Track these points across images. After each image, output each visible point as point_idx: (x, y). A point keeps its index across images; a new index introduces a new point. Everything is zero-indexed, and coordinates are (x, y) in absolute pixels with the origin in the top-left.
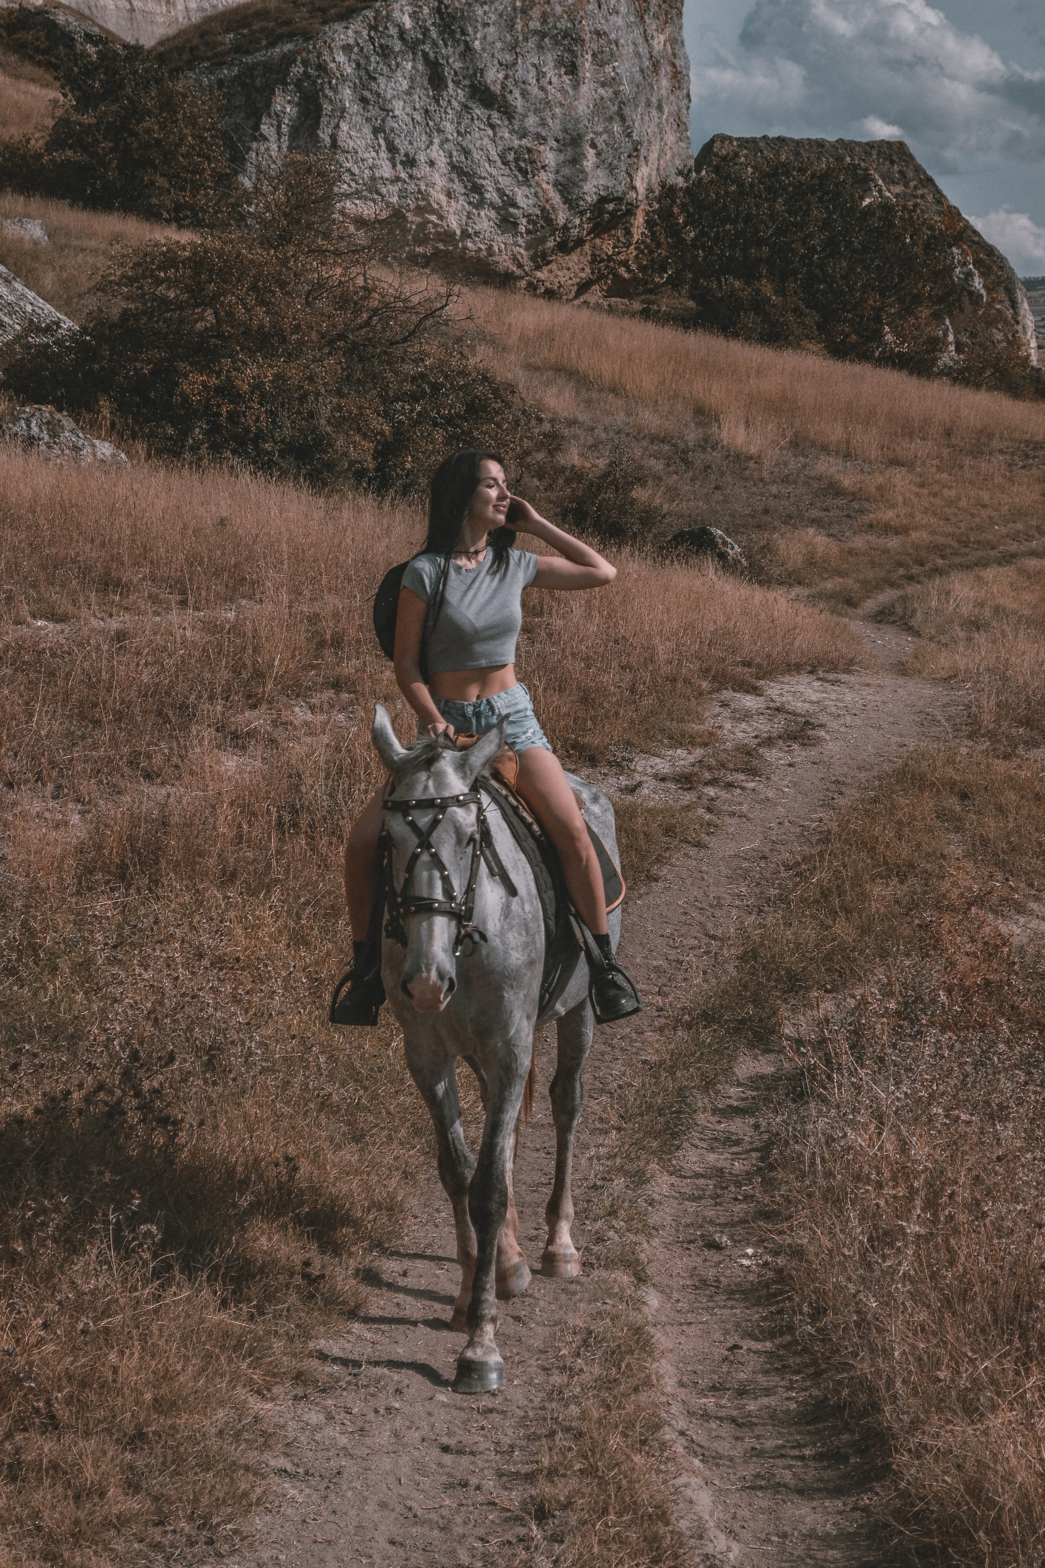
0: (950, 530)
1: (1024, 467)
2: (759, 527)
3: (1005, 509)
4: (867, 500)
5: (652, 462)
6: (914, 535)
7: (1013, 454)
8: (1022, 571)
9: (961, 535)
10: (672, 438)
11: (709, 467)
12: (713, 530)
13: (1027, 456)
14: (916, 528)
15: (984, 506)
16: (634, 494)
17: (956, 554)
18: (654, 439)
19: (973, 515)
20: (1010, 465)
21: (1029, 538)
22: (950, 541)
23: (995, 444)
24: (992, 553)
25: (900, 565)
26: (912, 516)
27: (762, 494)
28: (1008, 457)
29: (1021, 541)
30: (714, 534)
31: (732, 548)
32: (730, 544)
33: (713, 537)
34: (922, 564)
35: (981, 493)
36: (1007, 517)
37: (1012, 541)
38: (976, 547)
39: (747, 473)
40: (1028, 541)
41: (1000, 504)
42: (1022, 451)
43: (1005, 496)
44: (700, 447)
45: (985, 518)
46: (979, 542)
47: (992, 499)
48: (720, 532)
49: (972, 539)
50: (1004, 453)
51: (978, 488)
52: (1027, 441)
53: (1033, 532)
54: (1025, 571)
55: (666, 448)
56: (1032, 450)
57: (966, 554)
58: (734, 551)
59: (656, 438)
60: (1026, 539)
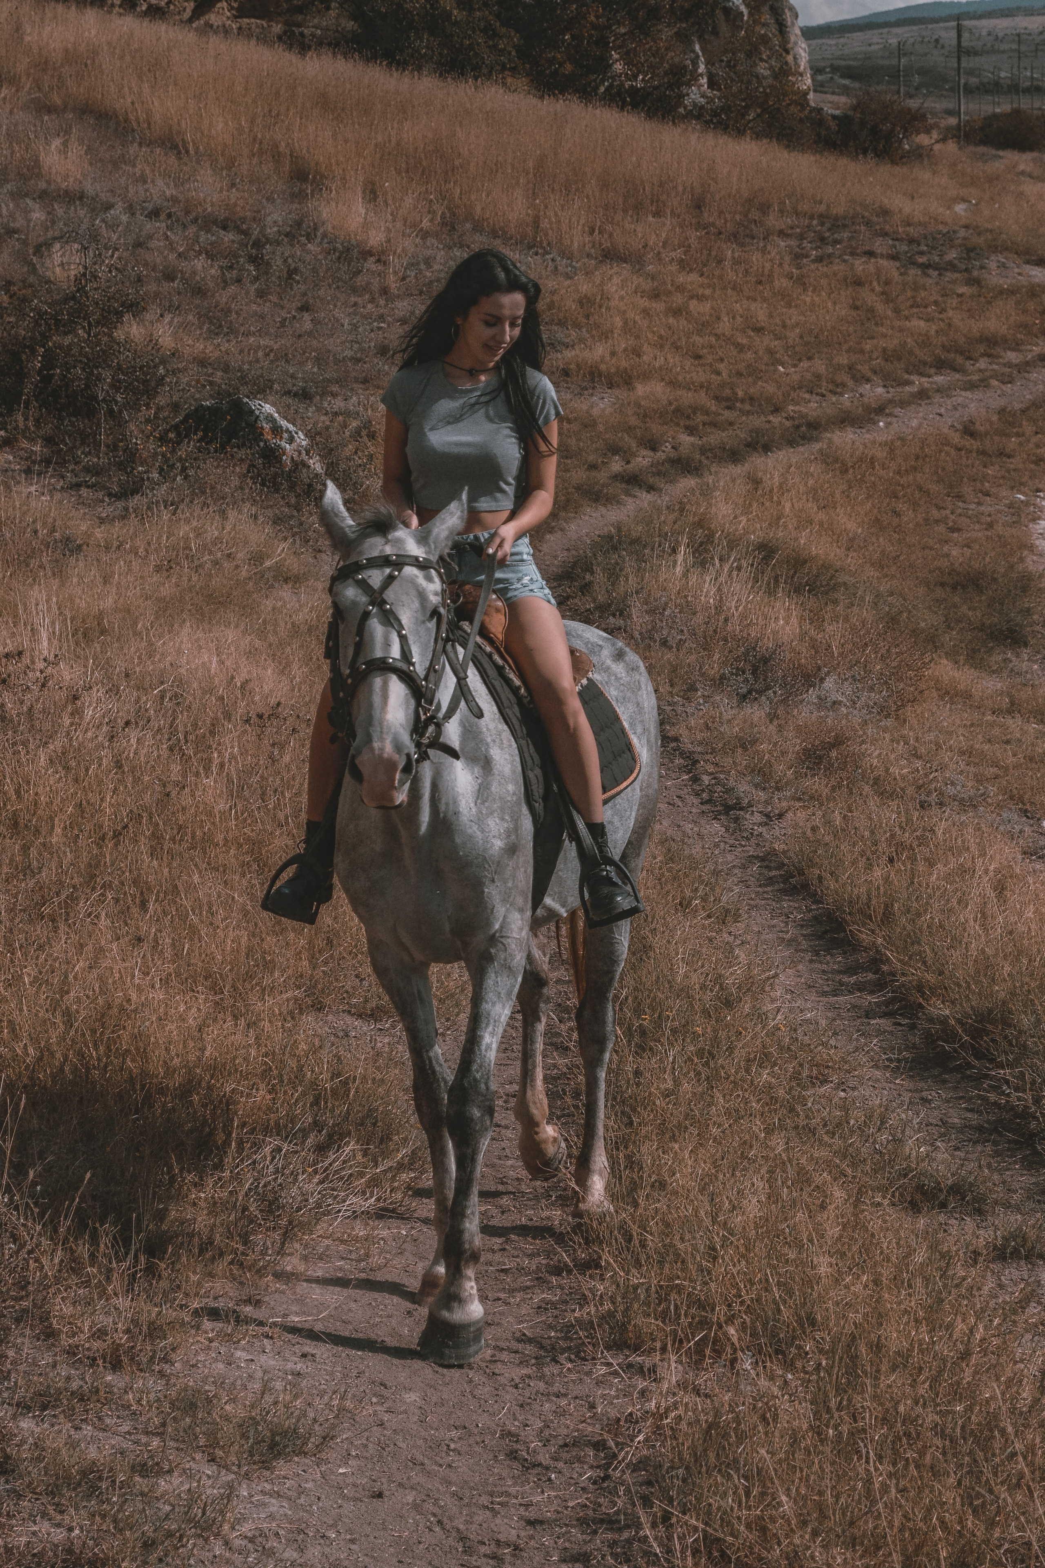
0: (701, 376)
1: (819, 259)
2: (365, 381)
3: (793, 335)
4: (562, 323)
5: (200, 263)
6: (641, 389)
7: (801, 237)
8: (829, 459)
9: (722, 385)
10: (243, 220)
11: (296, 271)
12: (254, 404)
13: (822, 239)
14: (645, 376)
15: (759, 330)
16: (119, 334)
17: (714, 425)
18: (209, 223)
19: (741, 348)
20: (797, 256)
21: (837, 388)
22: (703, 398)
23: (773, 221)
24: (775, 420)
25: (615, 450)
26: (637, 352)
27: (381, 318)
28: (793, 243)
29: (823, 396)
30: (257, 412)
31: (291, 440)
32: (287, 431)
33: (253, 418)
34: (654, 449)
35: (753, 306)
36: (797, 349)
37: (807, 396)
38: (747, 407)
39: (360, 280)
40: (834, 393)
41: (784, 326)
42: (815, 232)
43: (793, 311)
44: (287, 235)
45: (761, 353)
46: (752, 399)
47: (771, 316)
48: (268, 408)
49: (740, 394)
50: (787, 236)
51: (748, 298)
52: (821, 216)
53: (843, 377)
54: (836, 460)
55: (229, 237)
56: (829, 230)
57: (731, 424)
58: (294, 445)
59: (215, 222)
60: (831, 391)
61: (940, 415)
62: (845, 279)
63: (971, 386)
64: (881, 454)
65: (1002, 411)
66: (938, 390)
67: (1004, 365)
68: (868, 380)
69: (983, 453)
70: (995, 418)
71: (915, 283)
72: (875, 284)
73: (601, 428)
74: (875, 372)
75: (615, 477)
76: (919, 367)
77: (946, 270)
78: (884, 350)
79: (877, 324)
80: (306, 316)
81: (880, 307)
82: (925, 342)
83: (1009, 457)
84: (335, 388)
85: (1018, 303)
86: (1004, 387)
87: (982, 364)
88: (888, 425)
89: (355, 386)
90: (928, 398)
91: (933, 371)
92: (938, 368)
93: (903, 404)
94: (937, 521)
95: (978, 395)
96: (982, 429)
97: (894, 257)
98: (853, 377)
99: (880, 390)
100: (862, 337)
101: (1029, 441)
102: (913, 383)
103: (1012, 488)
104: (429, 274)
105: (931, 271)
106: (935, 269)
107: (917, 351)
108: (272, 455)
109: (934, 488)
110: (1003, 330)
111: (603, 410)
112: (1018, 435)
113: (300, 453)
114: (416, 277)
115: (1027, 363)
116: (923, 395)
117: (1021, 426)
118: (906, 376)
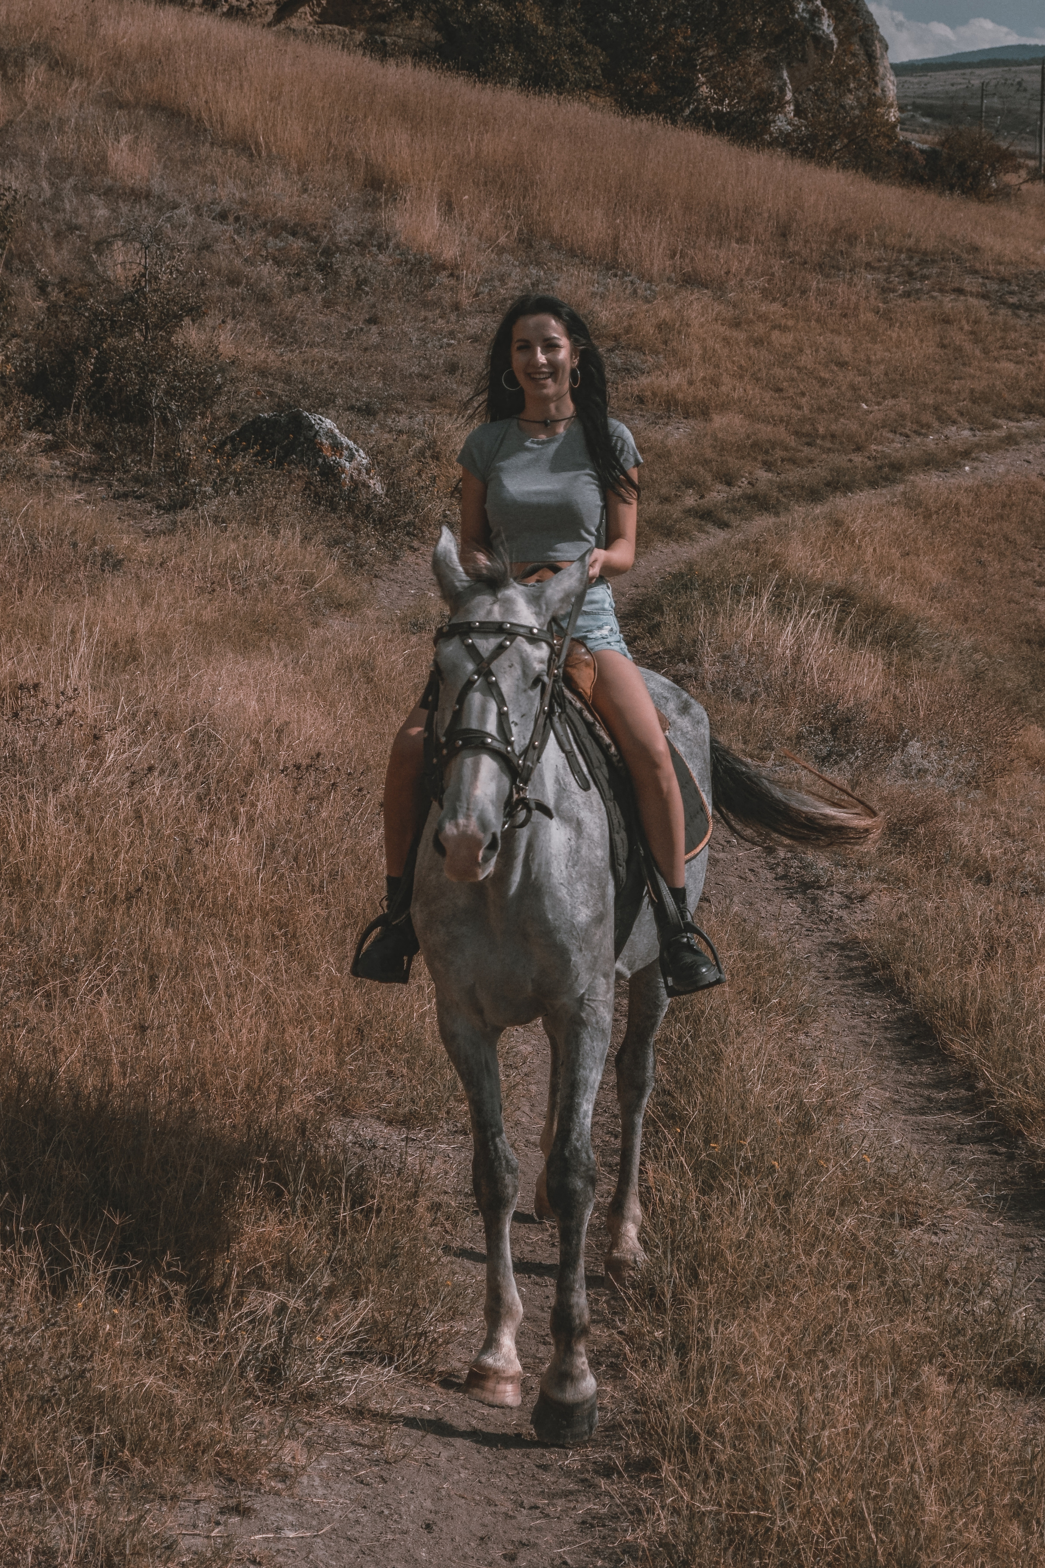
0: (781, 410)
1: (907, 294)
2: (432, 399)
3: (878, 372)
4: (639, 349)
5: (266, 269)
6: (719, 421)
7: (889, 271)
8: (912, 503)
9: (803, 420)
10: (313, 226)
11: (365, 281)
12: (314, 418)
13: (911, 274)
14: (723, 407)
15: (842, 365)
16: (178, 339)
17: (793, 461)
18: (279, 228)
19: (823, 382)
20: (884, 290)
21: (922, 429)
22: (782, 433)
23: (860, 252)
24: (857, 459)
25: (689, 483)
26: (715, 382)
27: (452, 334)
28: (881, 276)
29: (907, 436)
30: (317, 427)
31: (351, 457)
32: (348, 448)
33: (312, 433)
34: (729, 484)
35: (837, 340)
36: (881, 386)
37: (891, 436)
38: (828, 445)
39: (431, 294)
40: (919, 434)
41: (869, 362)
42: (903, 266)
43: (878, 346)
44: (358, 244)
45: (844, 388)
46: (833, 436)
47: (855, 351)
48: (329, 423)
49: (821, 430)
50: (874, 268)
51: (832, 331)
52: (909, 250)
53: (928, 417)
54: (919, 504)
55: (297, 244)
56: (918, 264)
57: (811, 461)
58: (354, 464)
59: (284, 227)
60: (915, 432)
61: (1028, 462)
62: (933, 316)
64: (966, 500)
66: (1026, 436)
68: (954, 422)
71: (1005, 324)
72: (964, 322)
73: (675, 459)
74: (962, 414)
75: (689, 512)
76: (1006, 411)
77: (1037, 311)
78: (972, 391)
79: (964, 364)
80: (374, 329)
81: (968, 347)
82: (1014, 385)
84: (400, 405)
88: (974, 469)
89: (422, 403)
90: (1017, 444)
91: (1022, 415)
92: (1027, 413)
93: (990, 448)
94: (1024, 574)
97: (985, 296)
98: (939, 419)
99: (966, 433)
100: (949, 377)
102: (1000, 427)
104: (503, 291)
105: (1021, 312)
106: (1026, 310)
107: (1006, 395)
108: (331, 473)
109: (1021, 539)
111: (679, 440)
113: (360, 472)
114: (489, 294)
116: (1010, 440)
118: (994, 420)
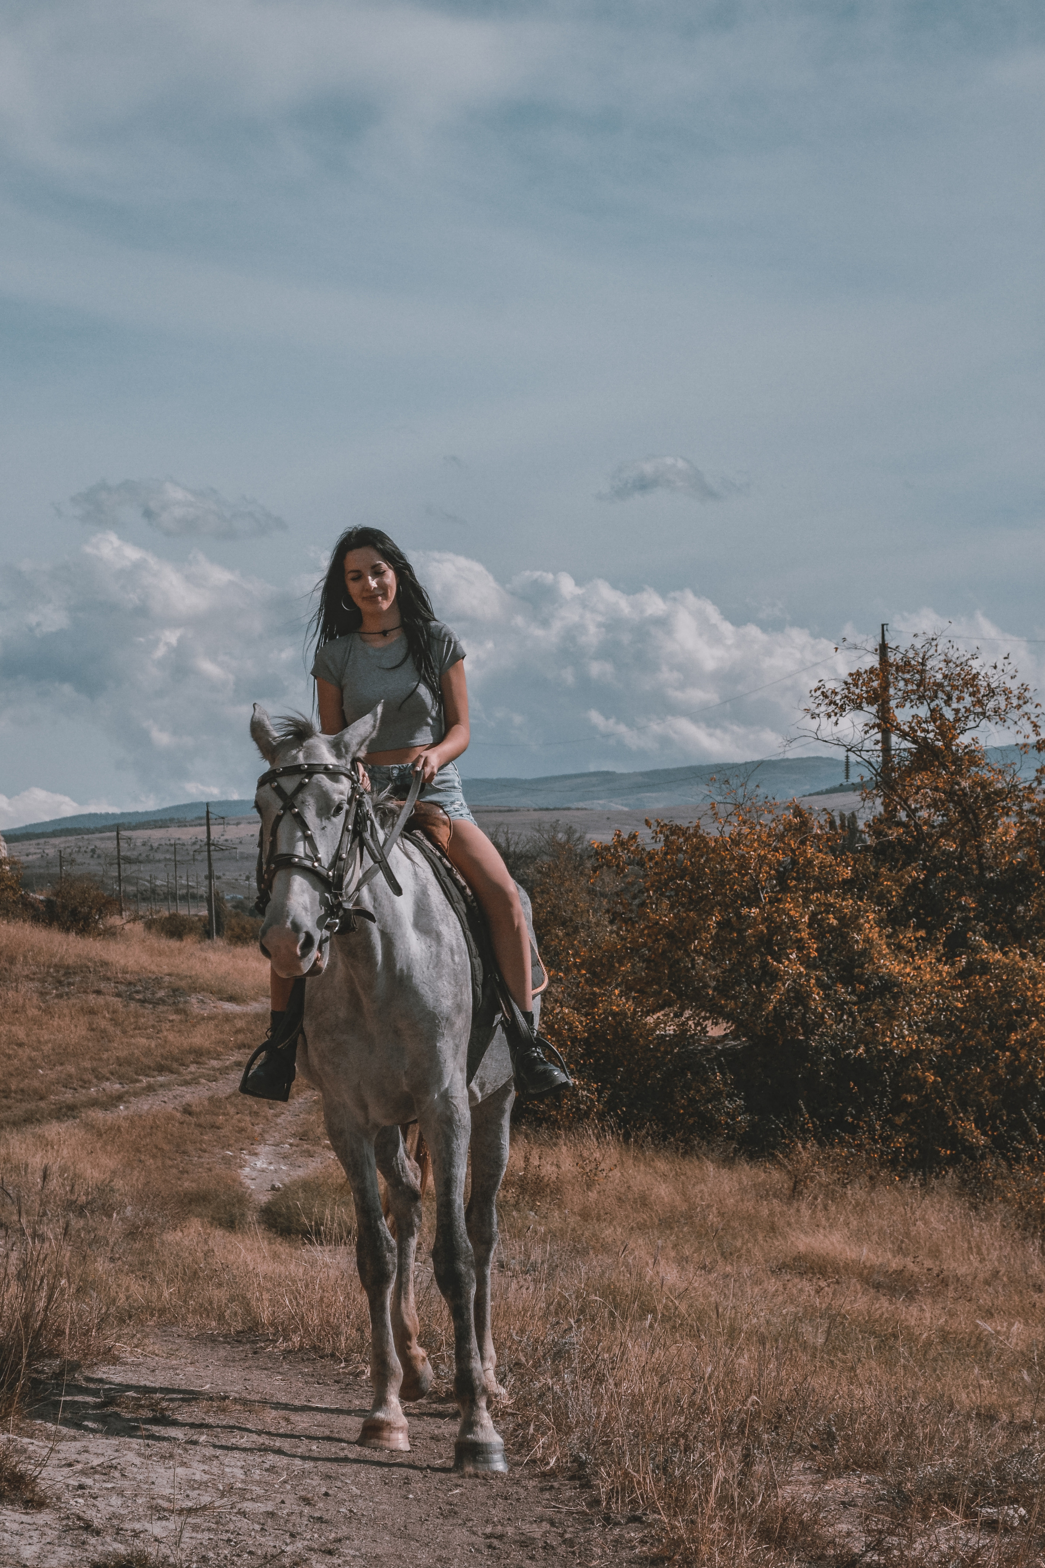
1: (59, 996)
3: (47, 1048)
7: (43, 981)
8: (89, 1126)
13: (60, 982)
15: (21, 1045)
19: (9, 1057)
20: (42, 994)
21: (85, 1084)
23: (18, 969)
24: (42, 1104)
28: (37, 984)
29: (75, 1089)
35: (13, 1028)
36: (52, 1057)
37: (63, 1089)
38: (19, 1097)
40: (83, 1087)
41: (39, 1042)
42: (53, 977)
43: (44, 1031)
45: (24, 1060)
46: (22, 1091)
47: (28, 1035)
49: (13, 1087)
50: (32, 980)
51: (9, 1023)
52: (56, 966)
53: (88, 1076)
54: (93, 1127)
56: (64, 975)
57: (9, 1108)
60: (81, 1086)
61: (165, 1102)
62: (82, 1009)
63: (186, 1083)
64: (125, 1124)
65: (211, 1099)
66: (161, 1086)
67: (209, 1069)
68: (108, 1079)
69: (199, 1125)
70: (206, 1103)
71: (136, 1012)
72: (105, 1013)
74: (112, 1074)
76: (145, 1071)
77: (158, 1004)
78: (118, 1058)
79: (109, 1041)
81: (111, 1029)
82: (148, 1052)
83: (218, 1128)
85: (217, 1026)
86: (210, 1084)
87: (193, 1068)
88: (127, 1108)
90: (155, 1091)
91: (156, 1073)
92: (159, 1071)
93: (136, 1094)
94: (171, 1167)
95: (191, 1089)
96: (198, 1110)
97: (118, 995)
98: (96, 1077)
99: (117, 1086)
100: (99, 1050)
101: (232, 1118)
102: (141, 1081)
103: (223, 1148)
105: (146, 1005)
106: (150, 1003)
107: (143, 1059)
109: (166, 1147)
110: (207, 1044)
112: (224, 1114)
115: (227, 1068)
116: (150, 1088)
117: (226, 1108)
118: (136, 1077)
